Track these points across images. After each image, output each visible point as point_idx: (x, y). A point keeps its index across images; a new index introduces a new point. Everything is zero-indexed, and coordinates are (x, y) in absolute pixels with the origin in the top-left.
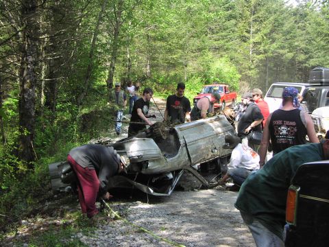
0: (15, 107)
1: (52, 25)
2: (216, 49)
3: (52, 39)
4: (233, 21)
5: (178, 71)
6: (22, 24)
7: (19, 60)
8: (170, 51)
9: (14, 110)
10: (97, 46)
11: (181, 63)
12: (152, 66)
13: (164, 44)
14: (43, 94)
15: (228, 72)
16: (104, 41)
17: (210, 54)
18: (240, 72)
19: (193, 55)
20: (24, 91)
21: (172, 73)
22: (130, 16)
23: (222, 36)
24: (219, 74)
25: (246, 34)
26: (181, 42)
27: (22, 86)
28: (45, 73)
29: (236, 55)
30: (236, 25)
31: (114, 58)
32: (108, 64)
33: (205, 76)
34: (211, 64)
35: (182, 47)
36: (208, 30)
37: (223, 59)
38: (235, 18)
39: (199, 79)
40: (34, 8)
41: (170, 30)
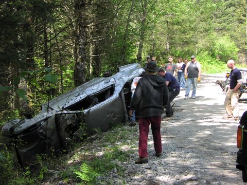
0: (71, 76)
1: (96, 17)
2: (220, 30)
3: (97, 26)
4: (233, 8)
5: (191, 47)
6: (76, 17)
7: (73, 43)
8: (184, 32)
9: (71, 79)
10: (130, 30)
11: (193, 42)
12: (171, 44)
13: (180, 27)
14: (91, 67)
15: (229, 47)
16: (134, 27)
17: (215, 34)
18: (239, 46)
19: (201, 35)
20: (77, 64)
21: (186, 49)
22: (153, 8)
23: (224, 20)
24: (222, 49)
25: (243, 18)
26: (192, 26)
27: (76, 60)
28: (92, 51)
29: (235, 34)
30: (234, 11)
31: (142, 38)
32: (138, 43)
33: (211, 50)
34: (216, 41)
35: (193, 29)
36: (213, 16)
37: (225, 37)
38: (234, 5)
39: (206, 52)
40: (83, 5)
41: (184, 17)
